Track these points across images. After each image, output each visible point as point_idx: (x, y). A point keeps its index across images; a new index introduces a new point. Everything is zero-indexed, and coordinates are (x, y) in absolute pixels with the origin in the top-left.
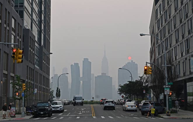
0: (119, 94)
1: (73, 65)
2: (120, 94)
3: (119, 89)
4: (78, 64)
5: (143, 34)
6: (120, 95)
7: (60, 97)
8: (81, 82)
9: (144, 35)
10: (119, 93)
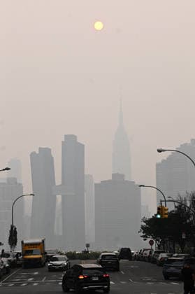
0: (143, 238)
1: (37, 152)
2: (145, 237)
3: (142, 227)
4: (50, 150)
5: (163, 148)
6: (145, 240)
7: (16, 244)
8: (59, 198)
9: (164, 151)
10: (142, 234)
